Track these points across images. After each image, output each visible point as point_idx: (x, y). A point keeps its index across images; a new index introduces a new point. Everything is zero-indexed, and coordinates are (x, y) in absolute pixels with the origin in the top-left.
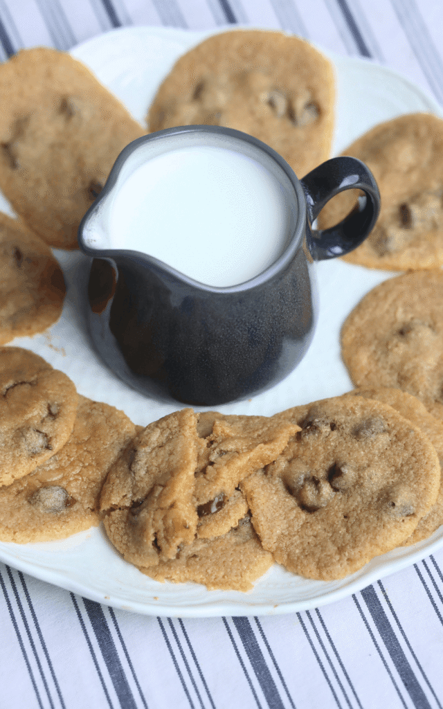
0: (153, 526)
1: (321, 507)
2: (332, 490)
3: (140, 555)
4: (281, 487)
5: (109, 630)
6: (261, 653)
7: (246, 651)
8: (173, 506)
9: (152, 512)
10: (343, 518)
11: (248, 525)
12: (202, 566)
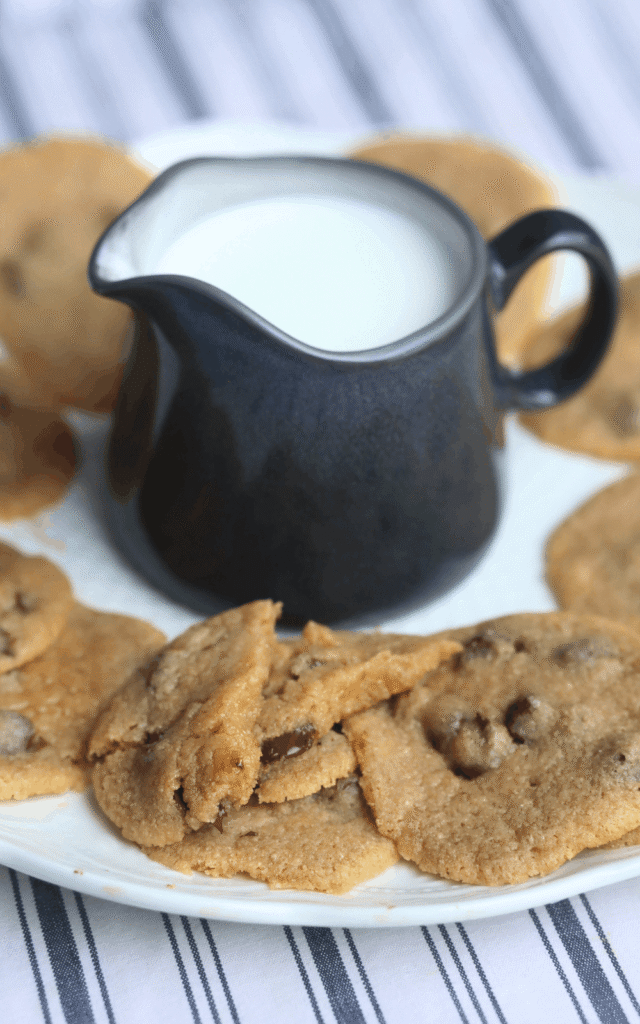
0: (178, 765)
1: (490, 770)
2: (510, 740)
3: (151, 822)
4: (419, 737)
5: (79, 962)
6: (361, 1015)
7: (334, 1010)
8: (216, 730)
9: (179, 742)
10: (528, 785)
11: (354, 791)
12: (262, 849)
